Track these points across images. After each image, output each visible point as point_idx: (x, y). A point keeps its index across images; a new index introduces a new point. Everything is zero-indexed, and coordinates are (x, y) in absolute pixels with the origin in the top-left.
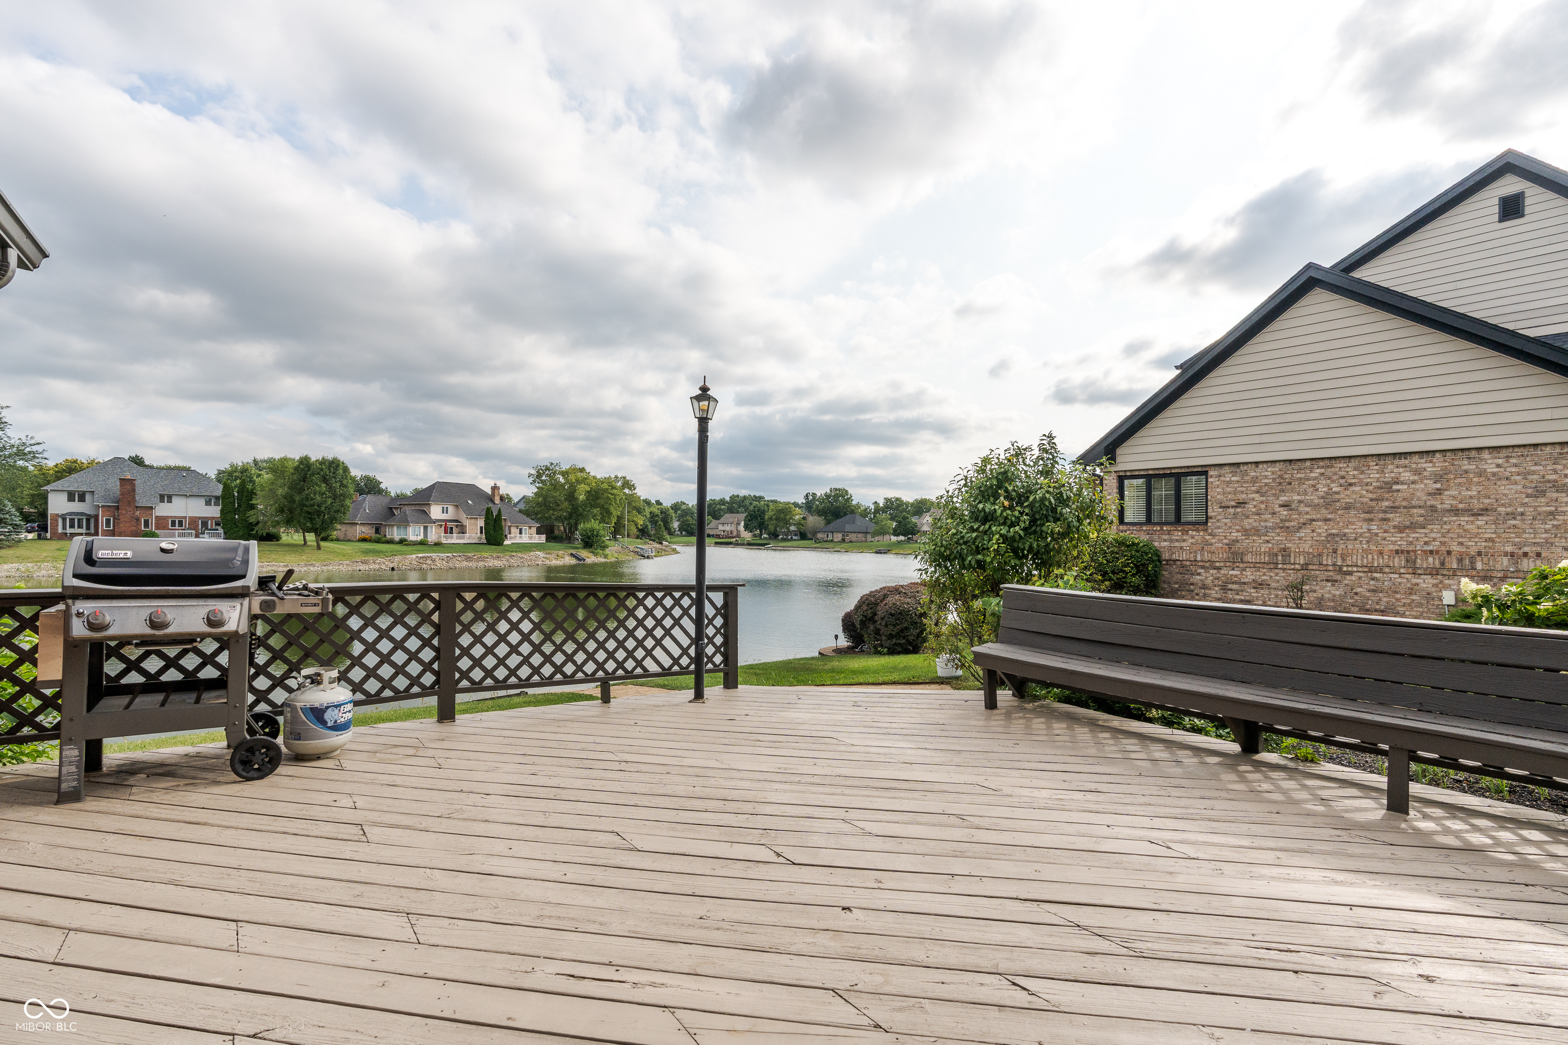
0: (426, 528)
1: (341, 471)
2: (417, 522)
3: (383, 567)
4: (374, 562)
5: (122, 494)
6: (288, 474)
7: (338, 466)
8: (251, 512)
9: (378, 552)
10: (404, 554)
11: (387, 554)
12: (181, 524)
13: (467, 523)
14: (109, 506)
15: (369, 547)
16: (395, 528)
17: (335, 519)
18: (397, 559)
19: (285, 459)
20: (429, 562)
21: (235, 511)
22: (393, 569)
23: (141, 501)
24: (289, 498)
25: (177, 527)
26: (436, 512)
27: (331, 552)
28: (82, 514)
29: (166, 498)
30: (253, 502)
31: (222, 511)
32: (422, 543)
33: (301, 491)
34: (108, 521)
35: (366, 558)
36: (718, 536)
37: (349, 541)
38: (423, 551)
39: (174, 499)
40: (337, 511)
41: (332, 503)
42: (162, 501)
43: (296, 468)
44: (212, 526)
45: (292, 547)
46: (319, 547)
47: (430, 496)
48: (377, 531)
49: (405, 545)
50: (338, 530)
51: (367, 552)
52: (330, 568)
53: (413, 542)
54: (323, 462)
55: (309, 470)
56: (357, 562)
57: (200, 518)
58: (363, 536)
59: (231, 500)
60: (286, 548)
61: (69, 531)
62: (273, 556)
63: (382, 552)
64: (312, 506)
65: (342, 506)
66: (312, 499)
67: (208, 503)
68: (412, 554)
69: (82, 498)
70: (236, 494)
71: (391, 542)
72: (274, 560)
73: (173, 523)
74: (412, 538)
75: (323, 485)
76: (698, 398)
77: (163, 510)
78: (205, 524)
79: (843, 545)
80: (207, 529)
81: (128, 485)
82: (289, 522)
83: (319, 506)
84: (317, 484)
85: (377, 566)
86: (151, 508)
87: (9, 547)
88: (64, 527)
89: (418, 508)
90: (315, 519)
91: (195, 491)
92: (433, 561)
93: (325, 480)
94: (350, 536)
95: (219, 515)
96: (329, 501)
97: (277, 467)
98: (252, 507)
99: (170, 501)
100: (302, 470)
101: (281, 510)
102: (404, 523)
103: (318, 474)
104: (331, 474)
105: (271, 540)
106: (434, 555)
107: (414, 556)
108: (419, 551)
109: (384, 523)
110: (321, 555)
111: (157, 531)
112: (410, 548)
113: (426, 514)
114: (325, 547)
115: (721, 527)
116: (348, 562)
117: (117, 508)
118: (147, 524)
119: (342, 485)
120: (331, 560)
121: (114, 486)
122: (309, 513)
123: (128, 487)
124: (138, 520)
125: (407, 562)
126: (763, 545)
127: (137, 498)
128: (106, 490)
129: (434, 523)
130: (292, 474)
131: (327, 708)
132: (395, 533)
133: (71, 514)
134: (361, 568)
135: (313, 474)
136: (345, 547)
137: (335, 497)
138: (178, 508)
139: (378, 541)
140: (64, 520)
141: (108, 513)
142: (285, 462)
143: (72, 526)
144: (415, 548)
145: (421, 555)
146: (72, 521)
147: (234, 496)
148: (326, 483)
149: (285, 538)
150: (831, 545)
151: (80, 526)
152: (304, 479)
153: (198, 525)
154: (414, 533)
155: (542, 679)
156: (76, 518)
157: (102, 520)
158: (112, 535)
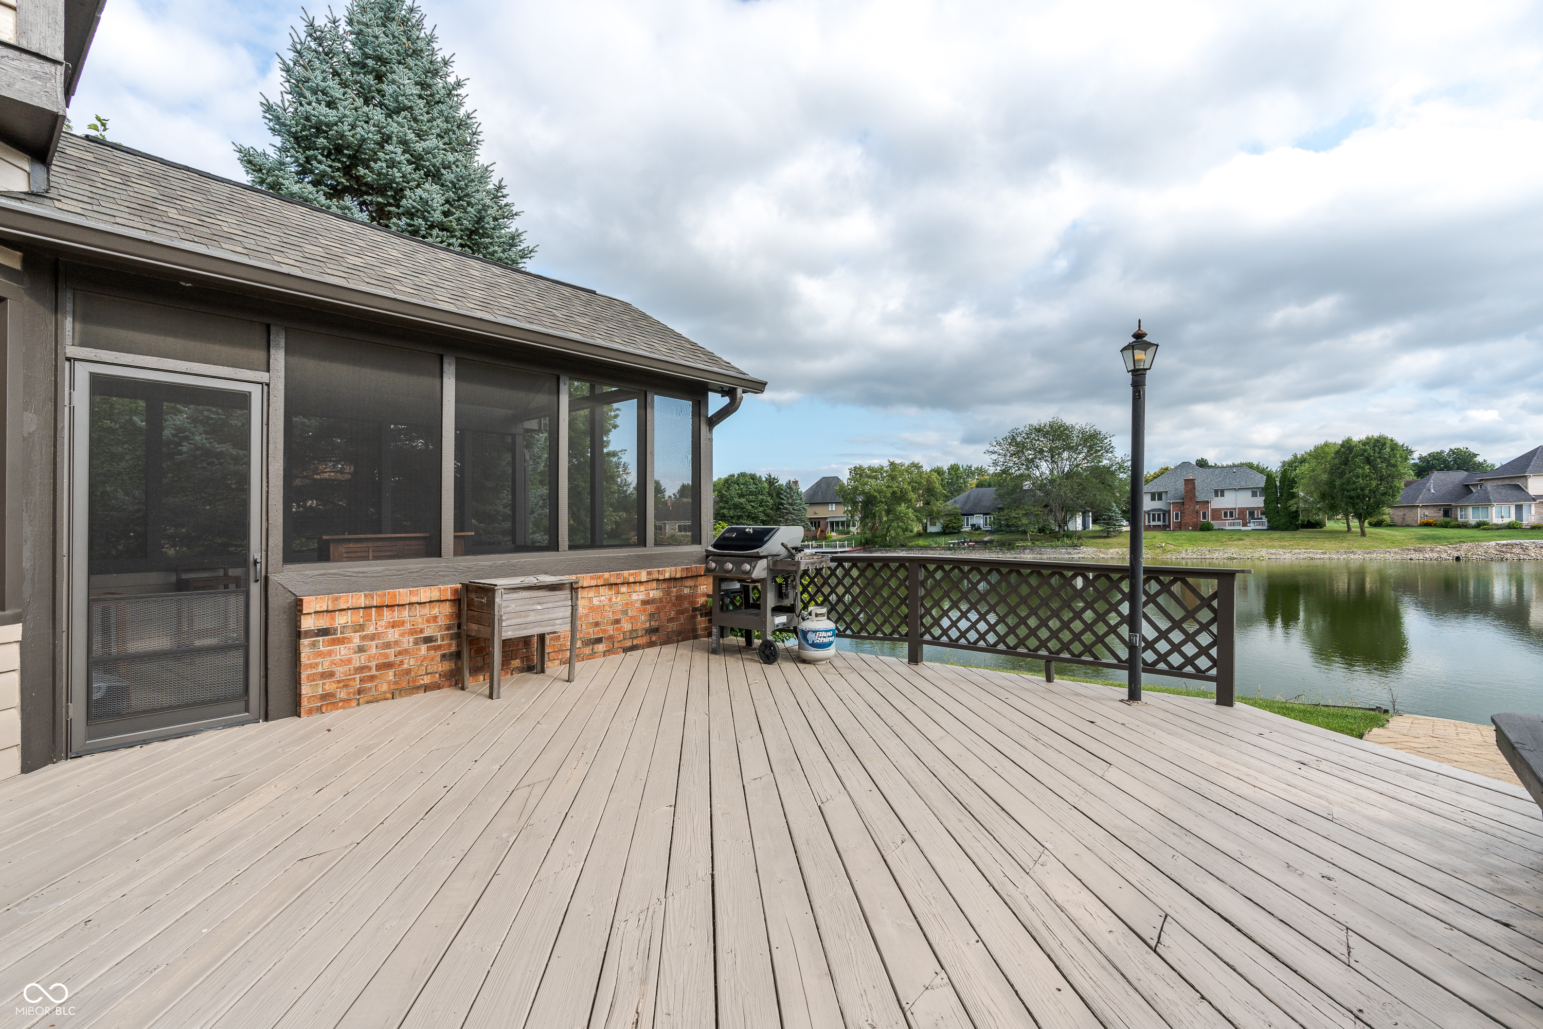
0: (1519, 508)
1: (1388, 450)
2: (1506, 500)
3: (1444, 556)
4: (1432, 550)
5: (1186, 492)
6: (1329, 458)
7: (1384, 444)
8: (1292, 502)
9: (1440, 538)
10: (1478, 541)
11: (1451, 541)
12: (1231, 515)
14: (1177, 503)
15: (1428, 533)
17: (1383, 502)
18: (1465, 546)
19: (1326, 445)
20: (1516, 550)
21: (1277, 501)
22: (1458, 559)
23: (1200, 497)
24: (1331, 484)
25: (1228, 518)
26: (1537, 486)
27: (1376, 539)
28: (1160, 510)
29: (1220, 493)
30: (1295, 490)
31: (1265, 501)
32: (1510, 527)
33: (1342, 474)
34: (1177, 514)
35: (1422, 546)
37: (1408, 526)
38: (1510, 537)
39: (1226, 493)
40: (1384, 494)
41: (1378, 485)
42: (1217, 495)
43: (1337, 452)
44: (1258, 515)
45: (1334, 534)
46: (1363, 534)
47: (1528, 466)
48: (1446, 513)
49: (1484, 529)
50: (1387, 514)
51: (1423, 539)
52: (1374, 556)
53: (1497, 525)
54: (1367, 442)
55: (1351, 453)
56: (1408, 550)
57: (1247, 509)
58: (1425, 520)
59: (1274, 490)
60: (1328, 535)
61: (1152, 523)
62: (1312, 543)
63: (1445, 538)
64: (1354, 490)
65: (1391, 487)
66: (1354, 483)
67: (1254, 494)
68: (1491, 540)
69: (1160, 499)
70: (1278, 483)
71: (1465, 526)
72: (1313, 547)
73: (1226, 515)
74: (1496, 520)
75: (1367, 467)
76: (1131, 347)
77: (1218, 503)
78: (1252, 514)
80: (1253, 518)
81: (1190, 483)
82: (1332, 509)
83: (1362, 489)
84: (1360, 467)
85: (1436, 555)
86: (1208, 502)
87: (1115, 536)
88: (1149, 522)
89: (1507, 482)
90: (1357, 504)
91: (1243, 484)
92: (1525, 549)
93: (1368, 461)
94: (1409, 520)
95: (1262, 506)
96: (1374, 483)
97: (1319, 453)
98: (1293, 496)
99: (1222, 495)
100: (1344, 453)
101: (1323, 496)
102: (1485, 502)
103: (1362, 455)
104: (1377, 455)
105: (1315, 528)
106: (1526, 542)
107: (1493, 543)
108: (1502, 537)
109: (1453, 504)
110: (1365, 542)
111: (1212, 522)
112: (1489, 533)
113: (1520, 489)
114: (1372, 533)
116: (1396, 550)
117: (1183, 503)
118: (1204, 514)
119: (1389, 465)
120: (1376, 548)
121: (1181, 485)
122: (1351, 498)
123: (1190, 486)
124: (1197, 512)
125: (1481, 551)
127: (1197, 494)
128: (1176, 490)
129: (1534, 500)
130: (1333, 458)
131: (809, 631)
132: (1471, 516)
133: (1153, 510)
134: (1413, 556)
135: (1356, 456)
136: (1397, 533)
137: (1381, 479)
138: (1231, 501)
139: (1445, 526)
140: (1149, 515)
141: (1176, 508)
142: (1326, 448)
143: (1154, 520)
144: (1497, 533)
145: (1505, 542)
146: (1154, 515)
147: (1276, 486)
148: (1370, 464)
149: (1330, 525)
151: (1159, 520)
152: (1346, 462)
153: (1246, 515)
154: (1499, 514)
155: (988, 645)
156: (1156, 513)
157: (1173, 514)
158: (1180, 527)
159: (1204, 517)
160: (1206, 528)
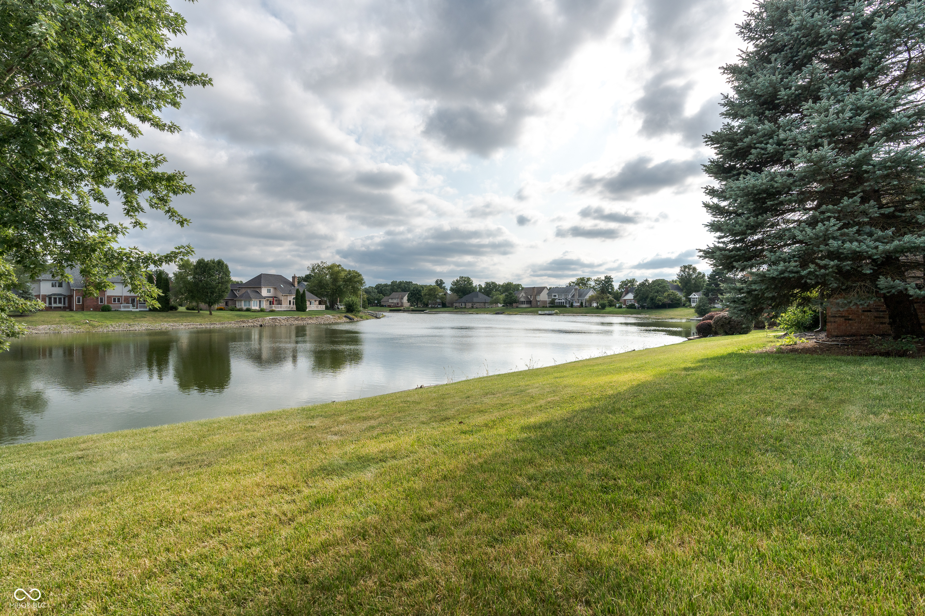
2: (255, 298)
4: (249, 322)
12: (119, 301)
13: (282, 298)
16: (243, 302)
26: (264, 292)
27: (219, 316)
28: (61, 295)
34: (79, 299)
36: (389, 306)
46: (211, 314)
47: (260, 282)
48: (227, 304)
52: (226, 325)
53: (255, 310)
56: (239, 322)
57: (128, 297)
58: (219, 307)
61: (53, 305)
62: (189, 319)
71: (242, 310)
73: (115, 301)
74: (253, 308)
78: (133, 300)
79: (473, 310)
80: (136, 303)
85: (252, 324)
86: (105, 291)
88: (50, 303)
89: (254, 290)
100: (202, 267)
102: (249, 299)
104: (220, 269)
111: (109, 305)
113: (259, 293)
114: (213, 314)
115: (390, 301)
116: (233, 322)
118: (101, 299)
119: (226, 276)
120: (223, 321)
121: (80, 278)
126: (423, 311)
129: (264, 298)
132: (243, 305)
133: (54, 294)
134: (244, 325)
140: (50, 298)
141: (78, 293)
143: (55, 302)
146: (55, 299)
150: (466, 310)
151: (60, 303)
152: (204, 273)
153: (130, 301)
154: (254, 305)
156: (58, 297)
157: (75, 298)
158: (82, 308)
159: (101, 302)
160: (106, 309)
